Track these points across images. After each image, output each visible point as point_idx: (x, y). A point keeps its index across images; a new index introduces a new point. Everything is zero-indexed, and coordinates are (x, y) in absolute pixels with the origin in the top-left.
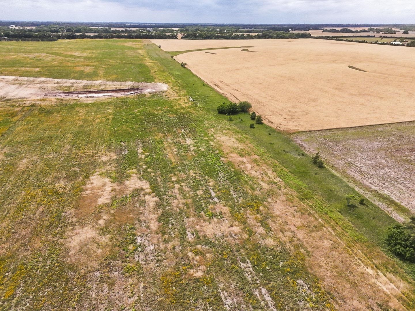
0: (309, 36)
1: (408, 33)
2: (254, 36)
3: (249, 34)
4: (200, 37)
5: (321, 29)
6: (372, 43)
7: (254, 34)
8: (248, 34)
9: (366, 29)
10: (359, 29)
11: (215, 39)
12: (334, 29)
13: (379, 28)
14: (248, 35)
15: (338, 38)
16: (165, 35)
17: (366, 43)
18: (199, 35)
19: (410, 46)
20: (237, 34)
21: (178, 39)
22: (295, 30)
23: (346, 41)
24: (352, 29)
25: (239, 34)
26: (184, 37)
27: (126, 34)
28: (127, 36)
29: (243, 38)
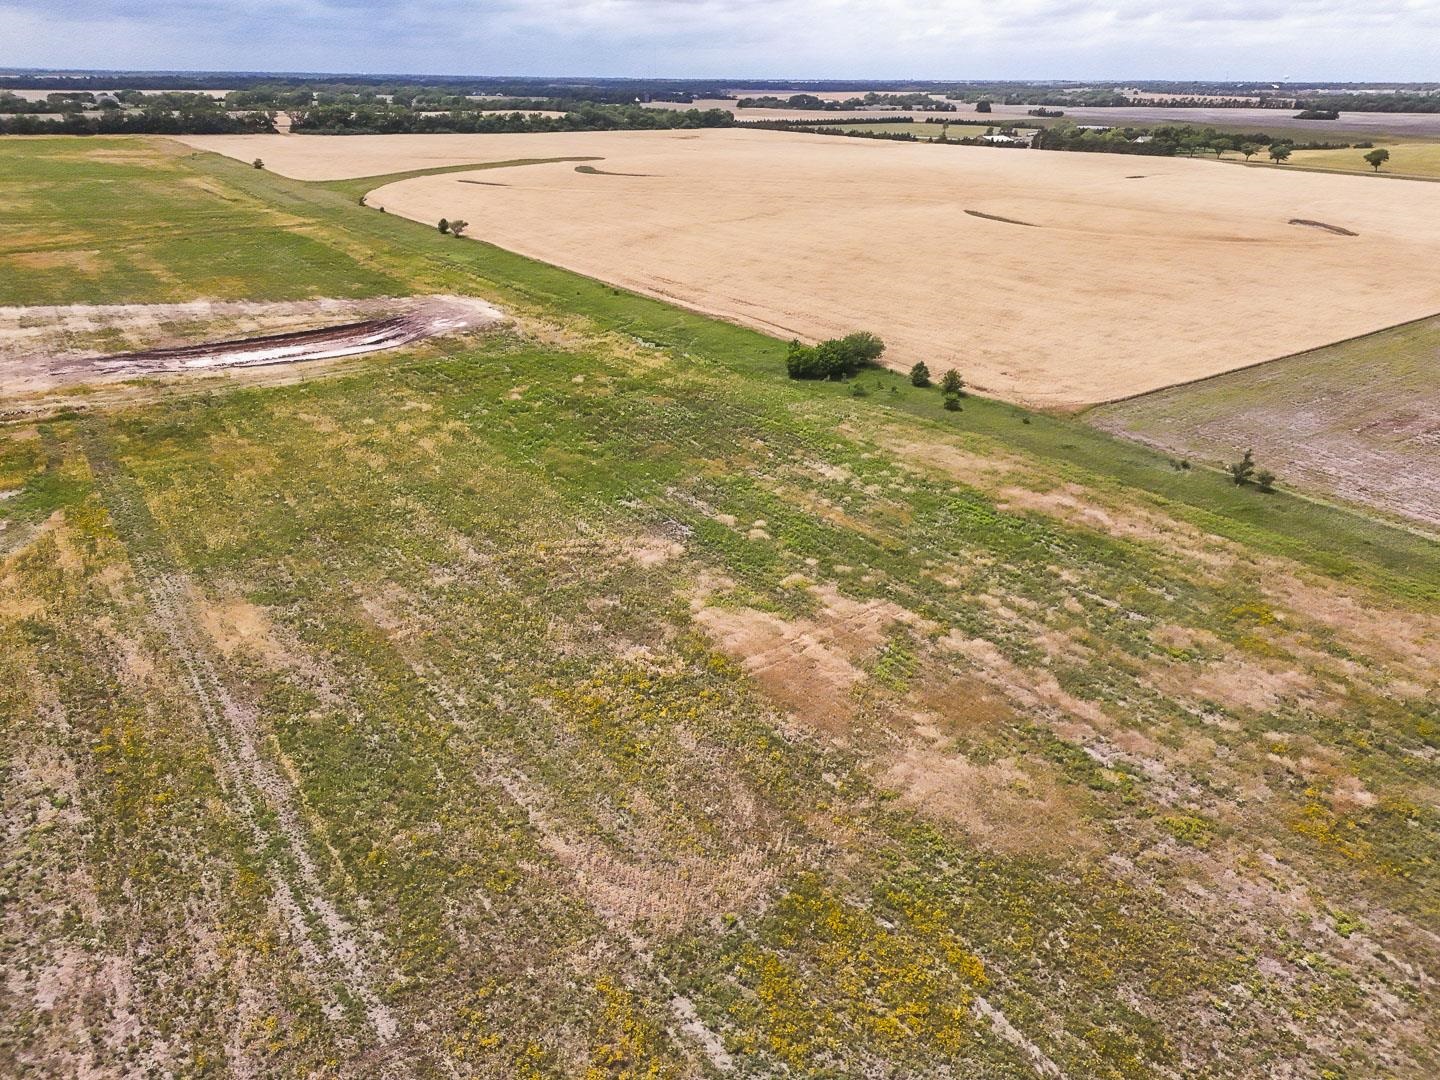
0: (728, 119)
1: (989, 111)
2: (556, 121)
3: (537, 112)
4: (366, 125)
5: (734, 98)
6: (931, 141)
7: (555, 115)
8: (532, 112)
9: (861, 96)
10: (842, 97)
11: (421, 131)
12: (770, 96)
13: (894, 93)
14: (535, 116)
15: (825, 127)
16: (226, 120)
17: (915, 140)
18: (359, 116)
19: (1042, 148)
20: (498, 113)
21: (277, 132)
22: (650, 101)
23: (853, 134)
24: (821, 96)
25: (502, 113)
26: (302, 126)
27: (59, 118)
28: (66, 123)
29: (517, 126)
